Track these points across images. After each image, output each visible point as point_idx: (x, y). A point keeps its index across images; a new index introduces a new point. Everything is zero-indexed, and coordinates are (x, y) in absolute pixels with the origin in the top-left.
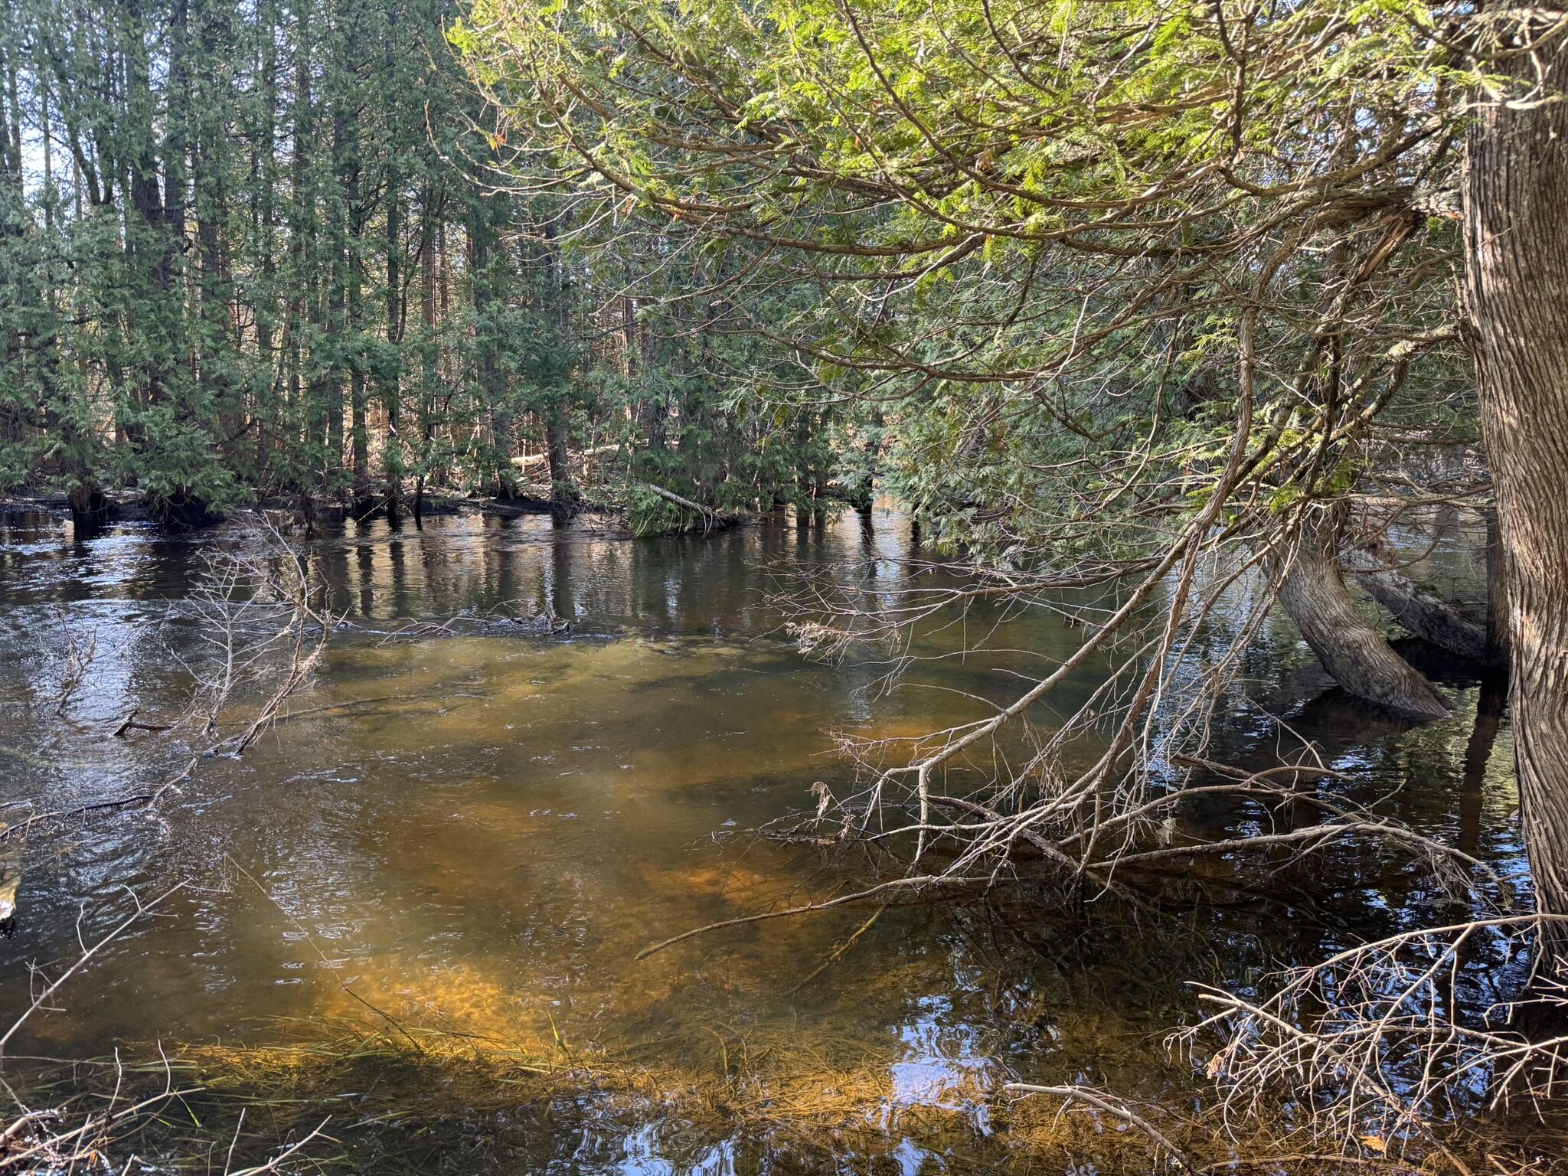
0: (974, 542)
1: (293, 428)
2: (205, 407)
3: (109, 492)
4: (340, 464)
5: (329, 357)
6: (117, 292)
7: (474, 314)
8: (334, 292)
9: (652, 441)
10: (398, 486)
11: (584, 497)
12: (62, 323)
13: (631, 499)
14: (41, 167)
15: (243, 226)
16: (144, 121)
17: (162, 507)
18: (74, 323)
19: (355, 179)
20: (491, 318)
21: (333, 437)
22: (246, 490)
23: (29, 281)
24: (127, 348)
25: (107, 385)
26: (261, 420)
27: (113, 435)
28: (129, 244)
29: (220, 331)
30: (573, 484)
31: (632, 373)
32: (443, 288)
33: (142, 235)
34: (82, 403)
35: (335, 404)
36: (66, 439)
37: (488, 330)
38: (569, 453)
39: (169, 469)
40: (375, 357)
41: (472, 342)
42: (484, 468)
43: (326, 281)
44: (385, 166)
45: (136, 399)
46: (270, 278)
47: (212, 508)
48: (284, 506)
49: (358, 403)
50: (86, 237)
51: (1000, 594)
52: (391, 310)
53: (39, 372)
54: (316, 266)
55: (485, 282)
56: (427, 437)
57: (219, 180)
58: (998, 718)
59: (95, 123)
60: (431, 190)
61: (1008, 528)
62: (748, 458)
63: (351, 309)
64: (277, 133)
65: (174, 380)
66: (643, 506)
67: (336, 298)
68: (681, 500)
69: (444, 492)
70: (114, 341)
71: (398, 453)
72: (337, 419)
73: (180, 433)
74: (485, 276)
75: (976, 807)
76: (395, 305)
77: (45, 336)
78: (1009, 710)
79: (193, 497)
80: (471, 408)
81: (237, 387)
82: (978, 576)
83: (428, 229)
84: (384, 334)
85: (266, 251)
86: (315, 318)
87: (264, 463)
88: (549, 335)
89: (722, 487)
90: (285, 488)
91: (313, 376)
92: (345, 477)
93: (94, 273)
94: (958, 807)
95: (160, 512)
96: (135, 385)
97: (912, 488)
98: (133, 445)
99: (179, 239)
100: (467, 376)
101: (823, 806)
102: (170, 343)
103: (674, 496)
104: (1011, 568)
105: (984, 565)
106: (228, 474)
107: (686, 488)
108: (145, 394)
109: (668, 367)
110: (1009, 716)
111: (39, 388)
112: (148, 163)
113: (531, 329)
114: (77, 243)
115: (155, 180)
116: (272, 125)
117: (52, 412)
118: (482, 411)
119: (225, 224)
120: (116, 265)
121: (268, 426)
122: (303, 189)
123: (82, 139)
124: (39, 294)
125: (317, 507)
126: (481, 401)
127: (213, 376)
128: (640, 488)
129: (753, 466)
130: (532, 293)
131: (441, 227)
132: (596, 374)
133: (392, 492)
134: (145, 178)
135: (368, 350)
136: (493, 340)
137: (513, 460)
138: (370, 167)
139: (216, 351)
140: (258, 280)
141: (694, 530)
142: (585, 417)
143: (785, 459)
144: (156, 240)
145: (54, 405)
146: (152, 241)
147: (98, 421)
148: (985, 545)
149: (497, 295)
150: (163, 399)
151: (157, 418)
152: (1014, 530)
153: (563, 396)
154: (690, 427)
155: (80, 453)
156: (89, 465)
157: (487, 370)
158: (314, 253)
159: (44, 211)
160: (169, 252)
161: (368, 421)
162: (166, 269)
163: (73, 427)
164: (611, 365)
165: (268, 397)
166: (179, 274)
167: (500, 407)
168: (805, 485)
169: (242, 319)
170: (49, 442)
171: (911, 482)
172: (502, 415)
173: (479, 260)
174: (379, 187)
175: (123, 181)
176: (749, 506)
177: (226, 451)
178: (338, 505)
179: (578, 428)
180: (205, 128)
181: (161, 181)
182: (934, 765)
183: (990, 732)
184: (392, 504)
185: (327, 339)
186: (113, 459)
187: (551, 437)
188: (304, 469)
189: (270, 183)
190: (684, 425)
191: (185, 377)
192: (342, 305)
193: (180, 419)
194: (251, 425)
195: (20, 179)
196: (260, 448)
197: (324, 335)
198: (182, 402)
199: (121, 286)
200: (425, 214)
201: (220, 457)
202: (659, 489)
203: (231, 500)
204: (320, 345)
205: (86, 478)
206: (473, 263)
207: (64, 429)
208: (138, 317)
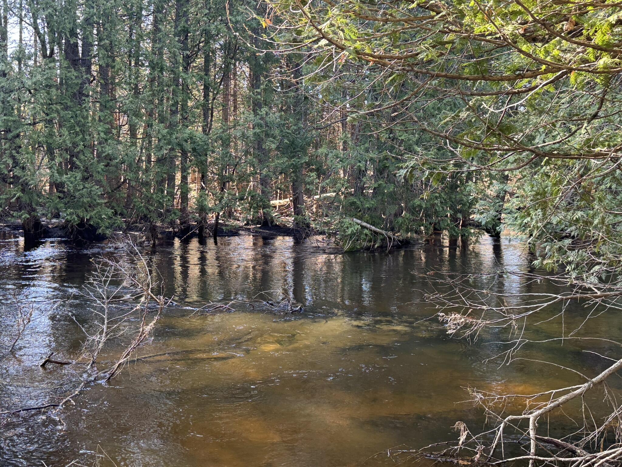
0: (570, 263)
1: (147, 184)
2: (98, 172)
3: (44, 221)
4: (173, 206)
5: (169, 143)
6: (54, 107)
7: (252, 116)
8: (173, 105)
9: (355, 191)
10: (205, 219)
11: (313, 225)
12: (24, 125)
13: (341, 227)
14: (18, 38)
15: (123, 68)
16: (73, 11)
17: (73, 230)
18: (30, 124)
19: (186, 39)
20: (262, 119)
21: (170, 190)
22: (120, 220)
23: (8, 102)
24: (58, 139)
25: (46, 160)
26: (129, 180)
27: (47, 188)
28: (61, 79)
29: (109, 129)
30: (307, 218)
31: (345, 149)
32: (235, 101)
33: (69, 75)
34: (32, 170)
35: (171, 170)
36: (23, 191)
37: (260, 126)
38: (305, 198)
39: (78, 209)
40: (194, 142)
41: (250, 133)
42: (254, 208)
43: (168, 99)
44: (203, 30)
45: (62, 168)
46: (137, 97)
47: (100, 231)
48: (140, 230)
49: (184, 170)
50: (39, 77)
51: (588, 299)
52: (204, 115)
53: (11, 153)
54: (163, 91)
55: (259, 97)
56: (222, 190)
57: (111, 42)
58: (586, 385)
59: (46, 13)
60: (230, 43)
61: (593, 254)
62: (417, 202)
63: (182, 115)
64: (144, 13)
65: (82, 157)
66: (349, 232)
67: (174, 109)
68: (373, 228)
69: (232, 222)
70: (51, 135)
71: (205, 200)
72: (172, 179)
73: (84, 187)
74: (259, 94)
75: (570, 446)
76: (207, 111)
77: (15, 133)
78: (594, 380)
79: (90, 225)
80: (248, 172)
81: (117, 161)
82: (573, 286)
83: (227, 66)
84: (200, 129)
85: (135, 82)
86: (162, 120)
87: (130, 205)
88: (295, 128)
89: (400, 220)
90: (141, 219)
91: (160, 154)
92: (175, 213)
93: (42, 96)
94: (557, 445)
95: (71, 233)
96: (61, 160)
97: (526, 226)
98: (58, 194)
99: (88, 76)
100: (247, 153)
101: (462, 438)
102: (81, 136)
103: (368, 226)
104: (596, 281)
105: (577, 278)
106: (110, 212)
107: (377, 221)
108: (66, 165)
109: (367, 145)
110: (595, 384)
111: (10, 162)
112: (73, 34)
113: (284, 125)
114: (34, 80)
115: (77, 43)
116: (142, 9)
117: (16, 175)
118: (253, 174)
119: (113, 67)
120: (54, 91)
121: (133, 183)
122: (157, 45)
123: (39, 21)
124: (13, 109)
125: (159, 230)
126: (254, 167)
127: (104, 155)
128: (347, 220)
129: (420, 206)
130: (286, 103)
131: (235, 65)
132: (322, 150)
133: (201, 222)
134: (72, 42)
135: (191, 138)
136: (263, 131)
137: (272, 202)
138: (195, 31)
139: (106, 140)
140: (131, 99)
141: (381, 247)
142: (315, 177)
143: (441, 203)
144: (76, 77)
145: (17, 172)
146: (74, 77)
147: (40, 181)
148: (577, 265)
149: (265, 104)
150: (76, 168)
151: (72, 179)
152: (598, 255)
153: (302, 164)
154: (380, 182)
155: (30, 199)
156: (34, 206)
157: (258, 149)
158: (162, 83)
159: (17, 63)
160: (83, 83)
161: (189, 179)
162: (81, 93)
163: (27, 184)
164: (332, 145)
165: (134, 167)
166: (88, 96)
167: (264, 172)
168: (455, 219)
169: (121, 120)
170: (15, 192)
171: (525, 221)
172: (266, 176)
173: (256, 84)
174: (200, 43)
175: (59, 44)
176: (418, 232)
177: (109, 198)
178: (171, 230)
179: (312, 183)
180: (104, 12)
181: (80, 43)
182: (541, 415)
183: (580, 394)
184: (201, 229)
185: (168, 133)
186: (47, 202)
187: (294, 190)
188: (152, 208)
189: (139, 43)
190: (376, 181)
191: (89, 155)
192: (177, 112)
193: (85, 179)
194: (123, 182)
195: (6, 45)
196: (128, 196)
197: (166, 130)
198: (86, 170)
199: (56, 104)
200: (226, 57)
201: (106, 201)
202: (359, 221)
203: (110, 226)
204: (164, 136)
205: (33, 213)
206: (252, 86)
207: (22, 185)
208: (65, 121)
